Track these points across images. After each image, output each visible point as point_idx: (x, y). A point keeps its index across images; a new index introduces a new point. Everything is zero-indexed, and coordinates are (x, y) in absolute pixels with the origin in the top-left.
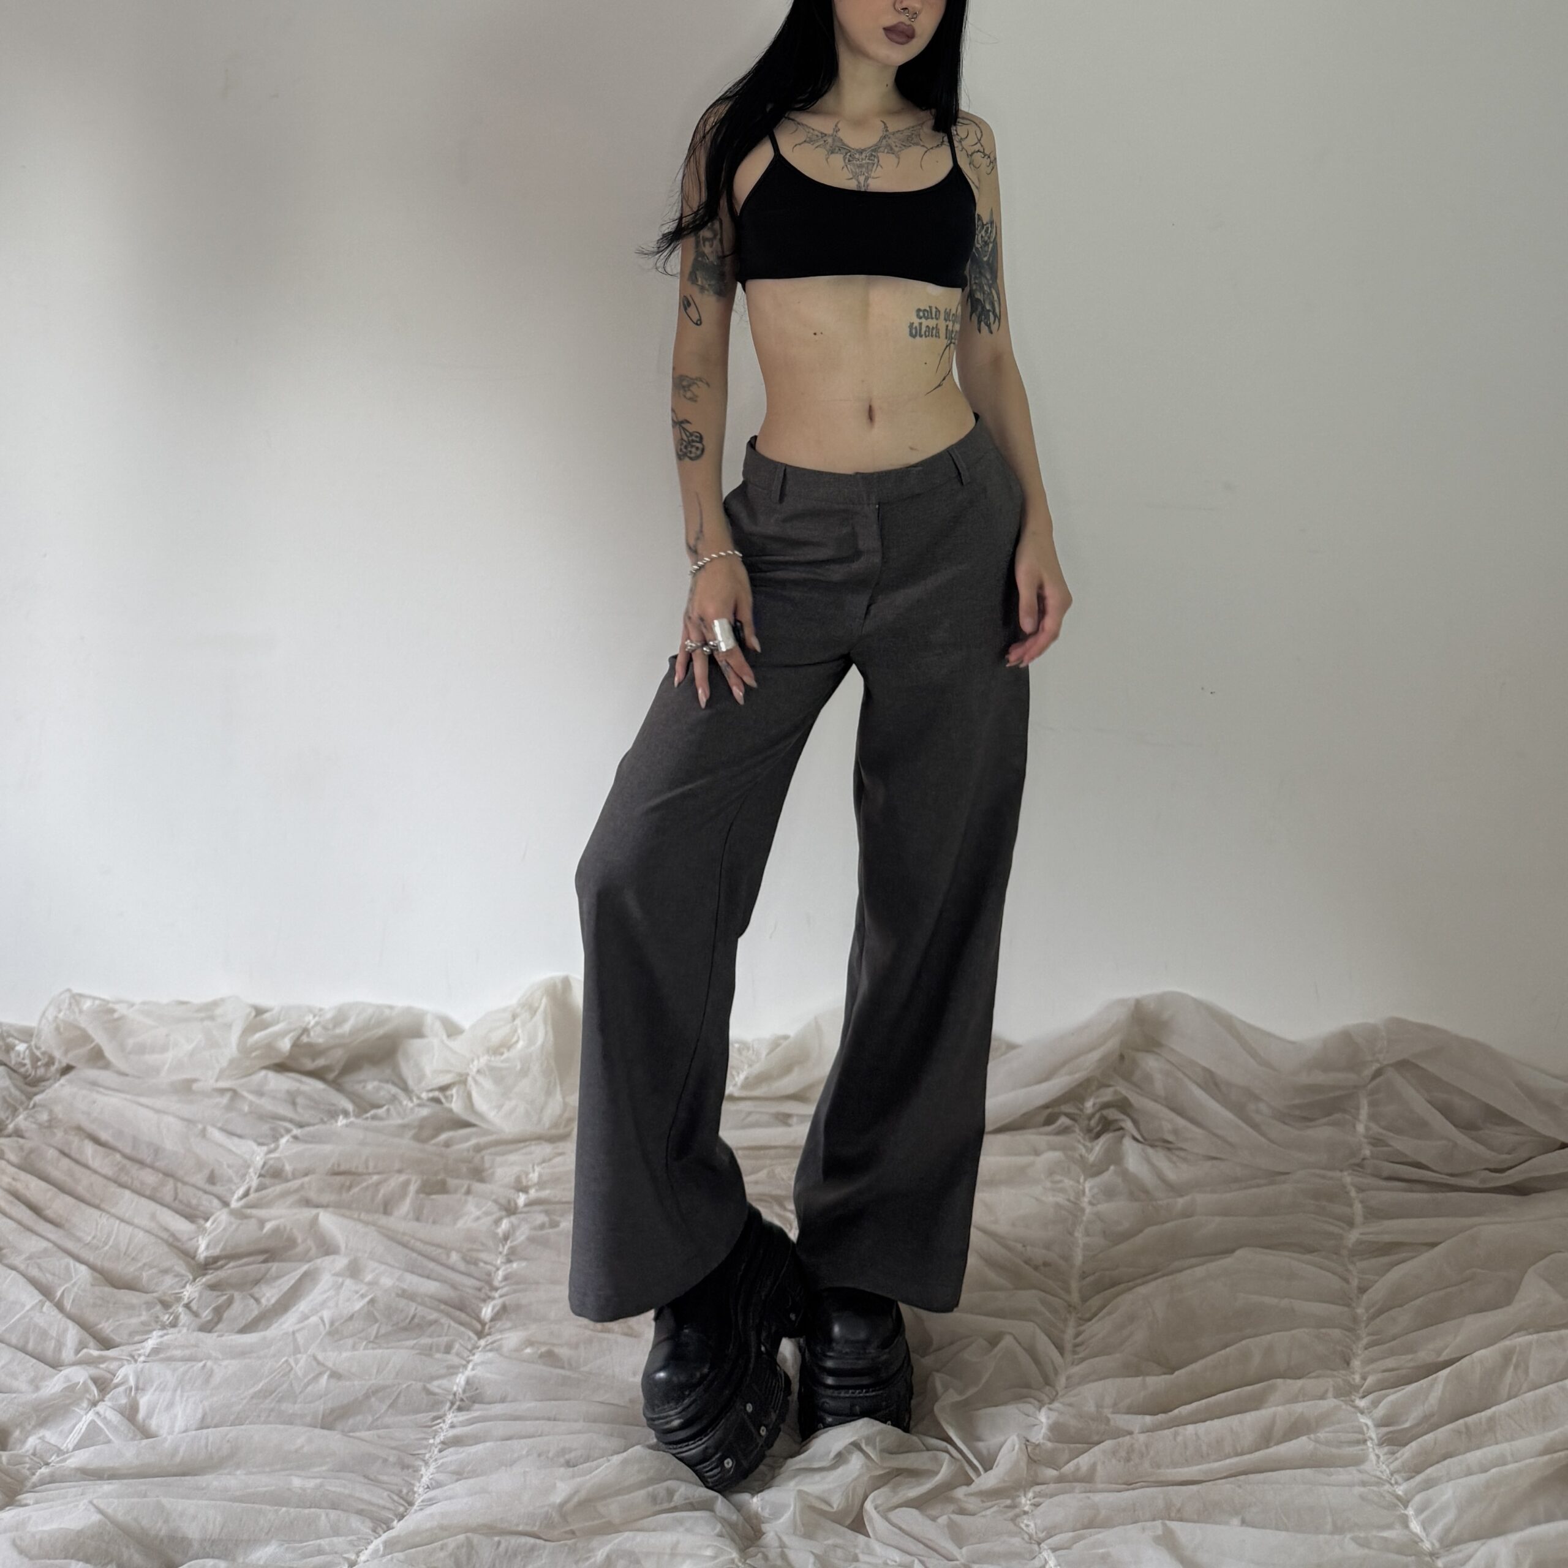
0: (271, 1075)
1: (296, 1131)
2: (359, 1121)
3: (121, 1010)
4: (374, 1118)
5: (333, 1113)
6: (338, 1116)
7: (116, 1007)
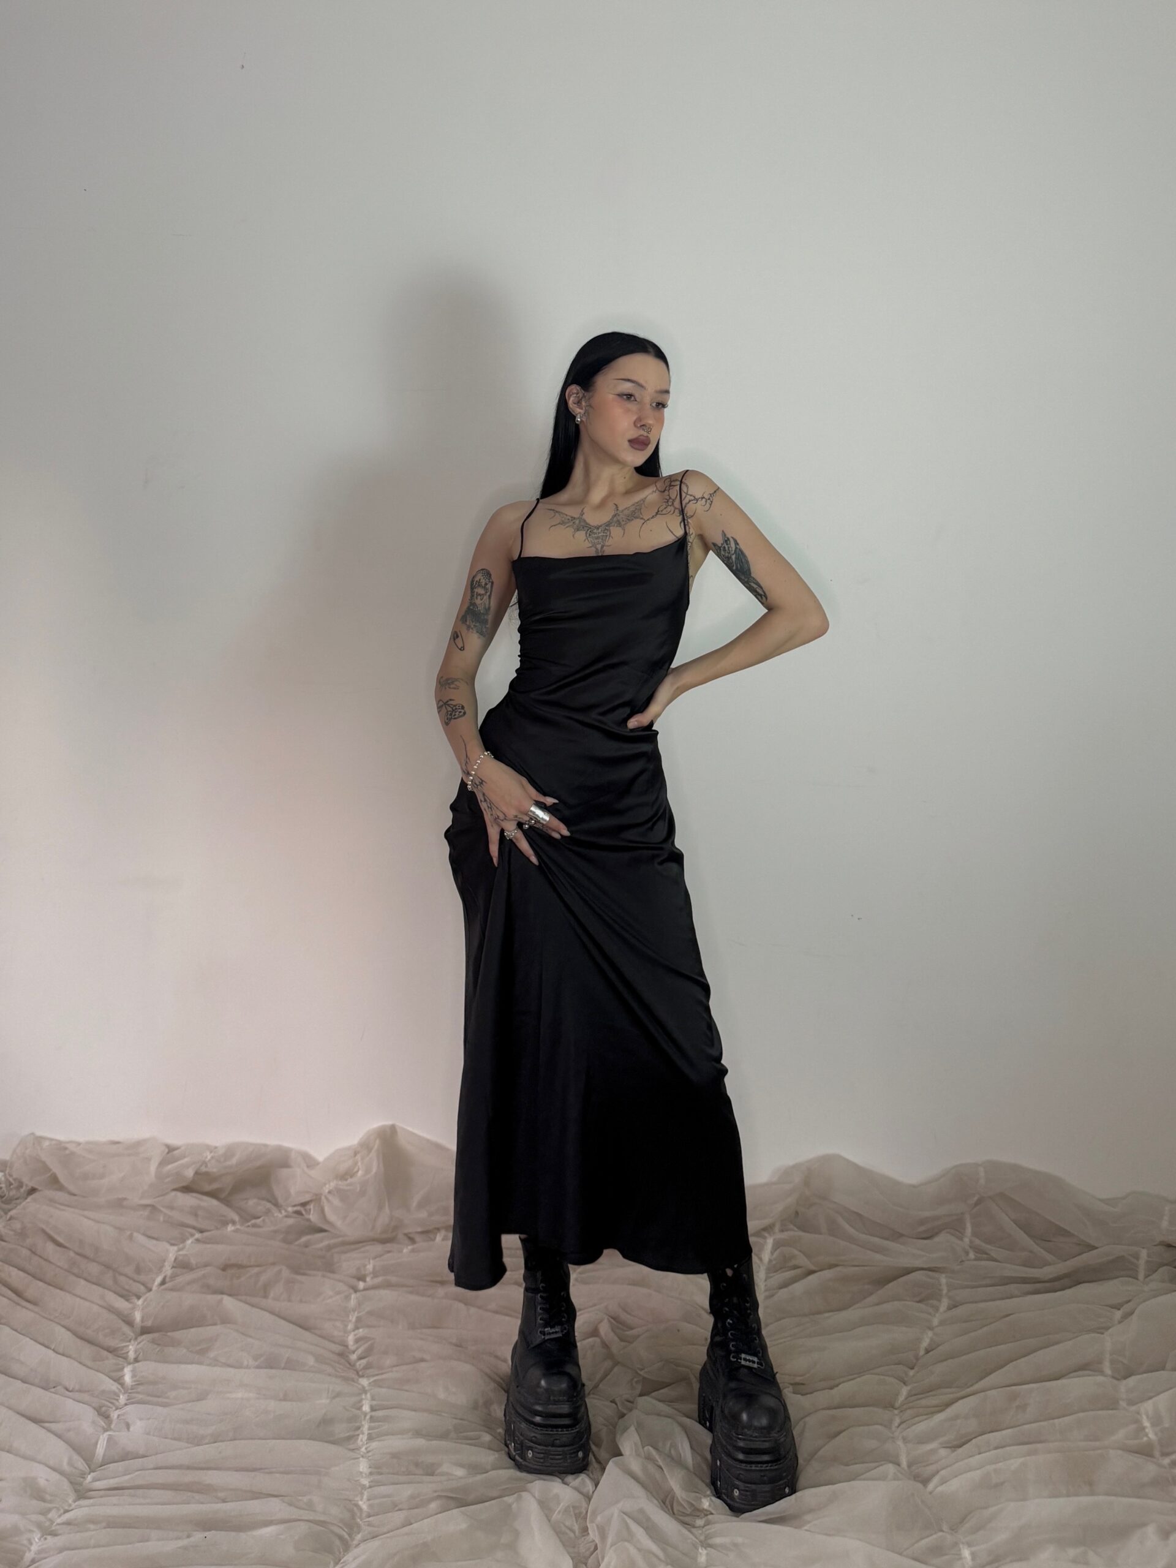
0: (179, 1194)
1: (198, 1235)
2: (242, 1228)
3: (72, 1147)
4: (254, 1226)
5: (225, 1223)
6: (228, 1224)
7: (67, 1145)
